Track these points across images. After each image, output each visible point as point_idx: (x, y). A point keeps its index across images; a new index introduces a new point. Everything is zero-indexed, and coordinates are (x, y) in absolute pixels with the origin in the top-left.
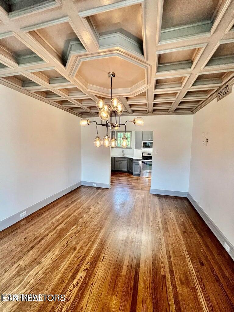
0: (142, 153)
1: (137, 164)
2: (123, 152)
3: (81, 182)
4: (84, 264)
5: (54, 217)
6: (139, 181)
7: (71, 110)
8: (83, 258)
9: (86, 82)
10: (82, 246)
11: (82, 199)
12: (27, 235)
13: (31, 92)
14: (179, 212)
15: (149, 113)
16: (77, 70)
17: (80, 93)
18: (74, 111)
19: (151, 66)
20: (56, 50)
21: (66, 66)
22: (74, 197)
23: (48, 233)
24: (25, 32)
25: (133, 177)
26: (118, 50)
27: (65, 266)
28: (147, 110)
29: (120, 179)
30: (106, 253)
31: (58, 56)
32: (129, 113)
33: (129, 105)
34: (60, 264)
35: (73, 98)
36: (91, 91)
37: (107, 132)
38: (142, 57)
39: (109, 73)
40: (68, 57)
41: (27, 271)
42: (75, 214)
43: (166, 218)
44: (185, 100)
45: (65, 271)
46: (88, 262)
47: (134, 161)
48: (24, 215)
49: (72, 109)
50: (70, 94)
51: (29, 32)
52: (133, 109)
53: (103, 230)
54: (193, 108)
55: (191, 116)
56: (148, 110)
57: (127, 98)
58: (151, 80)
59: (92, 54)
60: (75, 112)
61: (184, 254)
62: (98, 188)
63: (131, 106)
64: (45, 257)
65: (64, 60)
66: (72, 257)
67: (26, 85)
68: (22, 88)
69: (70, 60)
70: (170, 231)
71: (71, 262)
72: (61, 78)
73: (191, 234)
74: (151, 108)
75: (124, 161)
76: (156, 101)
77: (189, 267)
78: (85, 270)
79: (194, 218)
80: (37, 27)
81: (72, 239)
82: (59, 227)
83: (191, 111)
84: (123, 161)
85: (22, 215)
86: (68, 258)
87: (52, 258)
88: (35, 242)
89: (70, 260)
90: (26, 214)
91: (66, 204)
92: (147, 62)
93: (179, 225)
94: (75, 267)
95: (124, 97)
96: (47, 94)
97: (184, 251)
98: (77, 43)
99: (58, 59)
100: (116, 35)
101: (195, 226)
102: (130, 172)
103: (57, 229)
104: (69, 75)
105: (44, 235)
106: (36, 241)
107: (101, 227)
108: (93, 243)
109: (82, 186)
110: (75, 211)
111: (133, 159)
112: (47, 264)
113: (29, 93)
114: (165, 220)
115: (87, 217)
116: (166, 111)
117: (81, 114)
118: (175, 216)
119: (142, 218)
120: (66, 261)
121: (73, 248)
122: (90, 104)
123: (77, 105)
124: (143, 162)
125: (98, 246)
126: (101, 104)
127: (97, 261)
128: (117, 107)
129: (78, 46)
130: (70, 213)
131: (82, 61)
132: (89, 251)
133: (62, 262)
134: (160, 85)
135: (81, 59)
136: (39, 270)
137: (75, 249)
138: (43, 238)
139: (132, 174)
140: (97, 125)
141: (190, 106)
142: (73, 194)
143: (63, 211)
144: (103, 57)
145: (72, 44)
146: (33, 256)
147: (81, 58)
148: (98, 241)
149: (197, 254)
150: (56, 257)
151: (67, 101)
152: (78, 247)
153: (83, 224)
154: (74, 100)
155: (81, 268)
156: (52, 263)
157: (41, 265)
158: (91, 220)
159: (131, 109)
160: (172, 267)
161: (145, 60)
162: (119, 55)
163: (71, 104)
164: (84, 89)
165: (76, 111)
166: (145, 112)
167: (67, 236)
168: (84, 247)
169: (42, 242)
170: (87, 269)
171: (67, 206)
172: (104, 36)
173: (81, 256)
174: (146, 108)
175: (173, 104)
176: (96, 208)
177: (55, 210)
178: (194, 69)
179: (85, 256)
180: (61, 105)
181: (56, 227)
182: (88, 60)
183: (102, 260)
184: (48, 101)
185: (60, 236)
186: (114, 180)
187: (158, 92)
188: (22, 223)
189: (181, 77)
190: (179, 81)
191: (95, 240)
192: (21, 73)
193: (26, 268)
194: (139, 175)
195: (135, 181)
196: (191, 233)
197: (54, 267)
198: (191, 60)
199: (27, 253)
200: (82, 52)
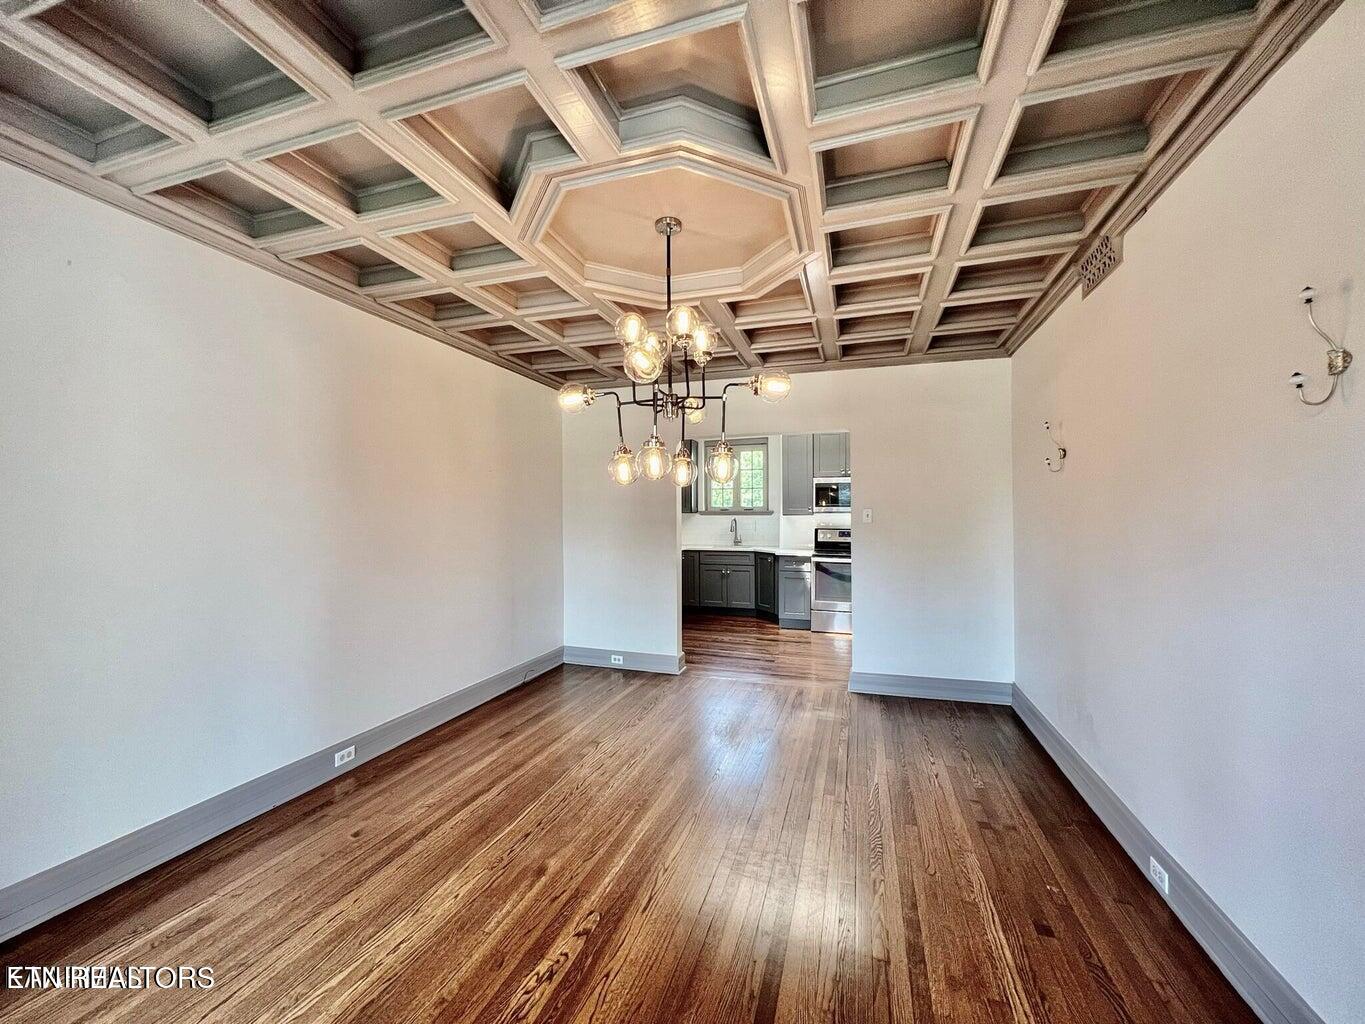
0: (816, 530)
1: (793, 575)
2: (734, 529)
3: (560, 652)
4: (577, 918)
5: (459, 771)
6: (806, 645)
7: (526, 362)
8: (570, 899)
9: (580, 256)
10: (570, 862)
11: (563, 710)
12: (362, 824)
13: (385, 301)
14: (967, 756)
15: (829, 363)
16: (548, 221)
17: (559, 298)
18: (535, 367)
19: (801, 189)
20: (480, 160)
21: (513, 208)
22: (532, 705)
23: (440, 819)
24: (393, 122)
25: (778, 634)
26: (681, 148)
27: (505, 922)
28: (816, 350)
29: (726, 639)
30: (659, 885)
31: (488, 179)
32: (749, 366)
33: (745, 331)
34: (489, 913)
35: (530, 317)
36: (600, 285)
37: (655, 424)
38: (766, 163)
39: (658, 222)
40: (520, 179)
41: (371, 930)
42: (538, 759)
43: (911, 778)
44: (962, 299)
45: (506, 935)
46: (591, 913)
47: (782, 564)
48: (346, 760)
49: (528, 357)
50: (522, 304)
51: (407, 121)
52: (763, 345)
53: (649, 814)
54: (1002, 331)
55: (1004, 363)
56: (820, 350)
57: (734, 307)
58: (810, 236)
59: (598, 166)
60: (536, 371)
61: (972, 898)
62: (629, 675)
63: (751, 335)
64: (431, 891)
65: (504, 189)
66: (531, 894)
67: (372, 279)
68: (354, 288)
69: (527, 189)
70: (921, 821)
71: (528, 909)
72: (495, 249)
73: (1012, 833)
74: (833, 342)
75: (740, 568)
76: (850, 311)
77: (990, 937)
78: (578, 935)
79: (1032, 779)
80: (431, 105)
81: (528, 840)
82: (479, 802)
83: (996, 343)
84: (734, 568)
85: (342, 758)
86: (515, 896)
87: (456, 897)
88: (396, 847)
89: (524, 903)
90: (353, 757)
91: (505, 728)
92: (787, 178)
93: (962, 799)
94: (542, 926)
95: (720, 301)
96: (441, 306)
97: (977, 888)
98: (549, 135)
99: (486, 186)
100: (676, 104)
101: (1031, 804)
102: (765, 615)
103: (471, 807)
104: (522, 237)
105: (422, 826)
106: (397, 843)
107: (641, 802)
108: (610, 855)
109: (565, 667)
110: (537, 752)
111: (776, 558)
112: (439, 912)
113: (378, 308)
114: (905, 783)
115: (585, 771)
116: (896, 349)
117: (560, 379)
118: (952, 771)
119: (809, 778)
120: (508, 907)
121: (535, 866)
122: (595, 336)
123: (546, 341)
124: (818, 566)
125: (629, 865)
126: (631, 327)
127: (624, 911)
128: (689, 336)
129: (553, 146)
130: (519, 758)
131: (564, 191)
132: (593, 877)
133: (494, 908)
134: (849, 251)
135: (561, 185)
136: (411, 929)
137: (541, 871)
138: (423, 834)
139: (775, 619)
140: (620, 404)
141: (989, 323)
142: (529, 695)
143: (492, 750)
144: (636, 172)
145: (532, 139)
146: (388, 889)
147: (562, 182)
148: (630, 848)
149: (1030, 898)
150: (471, 892)
151: (510, 330)
152: (553, 865)
153: (571, 794)
154: (534, 324)
155: (565, 931)
156: (459, 911)
157: (419, 915)
158: (603, 779)
159: (753, 346)
160: (919, 936)
161: (778, 172)
162: (692, 164)
163: (526, 338)
164: (572, 282)
165: (542, 366)
166: (811, 357)
167: (512, 831)
168: (574, 867)
169: (418, 847)
170: (586, 932)
171: (506, 735)
172: (633, 112)
173: (564, 891)
174: (813, 340)
175: (915, 316)
176: (622, 740)
177: (457, 749)
178: (956, 190)
179: (577, 896)
180: (485, 346)
181: (466, 803)
182: (583, 185)
183: (645, 909)
184: (441, 334)
185: (484, 829)
186: (697, 643)
187: (849, 274)
188: (338, 789)
189: (927, 217)
190: (921, 231)
191: (618, 844)
192: (363, 242)
193: (365, 923)
194: (806, 625)
195: (789, 648)
196: (1014, 828)
197: (465, 924)
198: (945, 159)
199: (367, 879)
200: (569, 163)
